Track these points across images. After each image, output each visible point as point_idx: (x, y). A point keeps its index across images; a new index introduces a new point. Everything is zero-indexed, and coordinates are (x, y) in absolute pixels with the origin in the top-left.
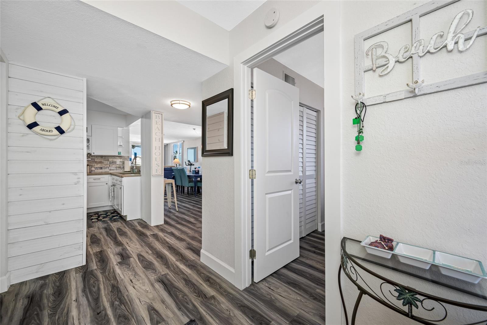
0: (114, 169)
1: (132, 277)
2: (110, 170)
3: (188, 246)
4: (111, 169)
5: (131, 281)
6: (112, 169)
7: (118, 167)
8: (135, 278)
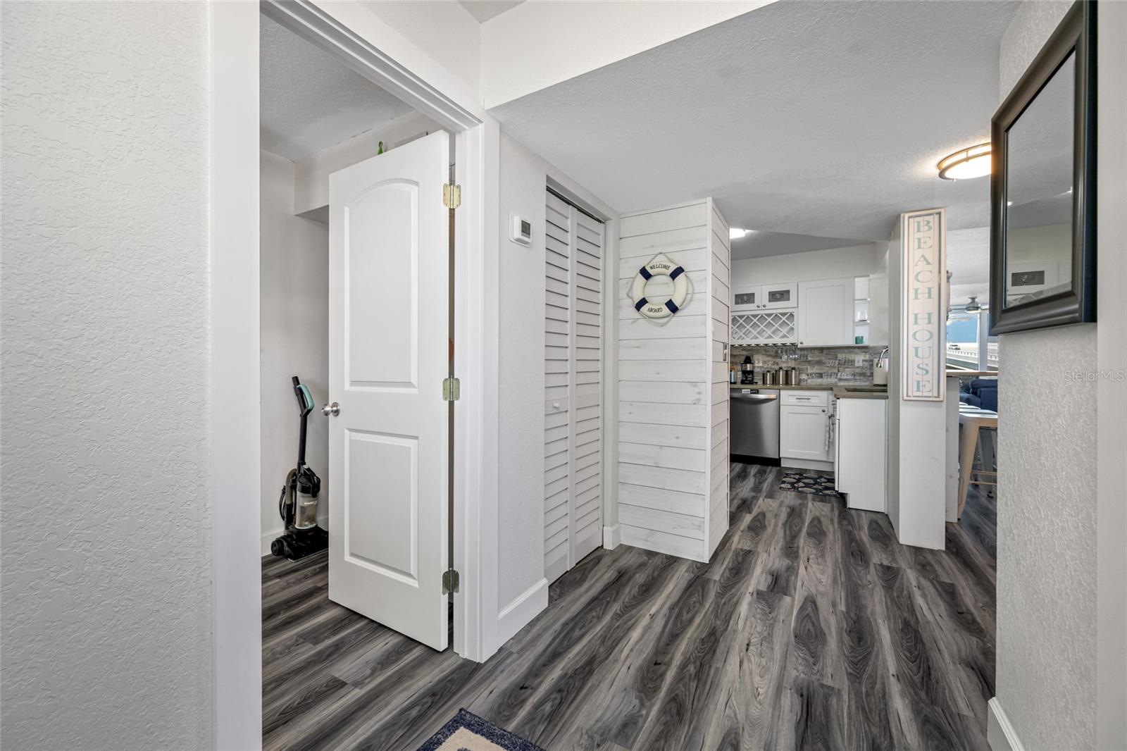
0: (848, 378)
1: (756, 639)
2: (840, 380)
3: (980, 657)
4: (842, 377)
5: (748, 645)
6: (845, 377)
7: (860, 374)
8: (759, 646)
